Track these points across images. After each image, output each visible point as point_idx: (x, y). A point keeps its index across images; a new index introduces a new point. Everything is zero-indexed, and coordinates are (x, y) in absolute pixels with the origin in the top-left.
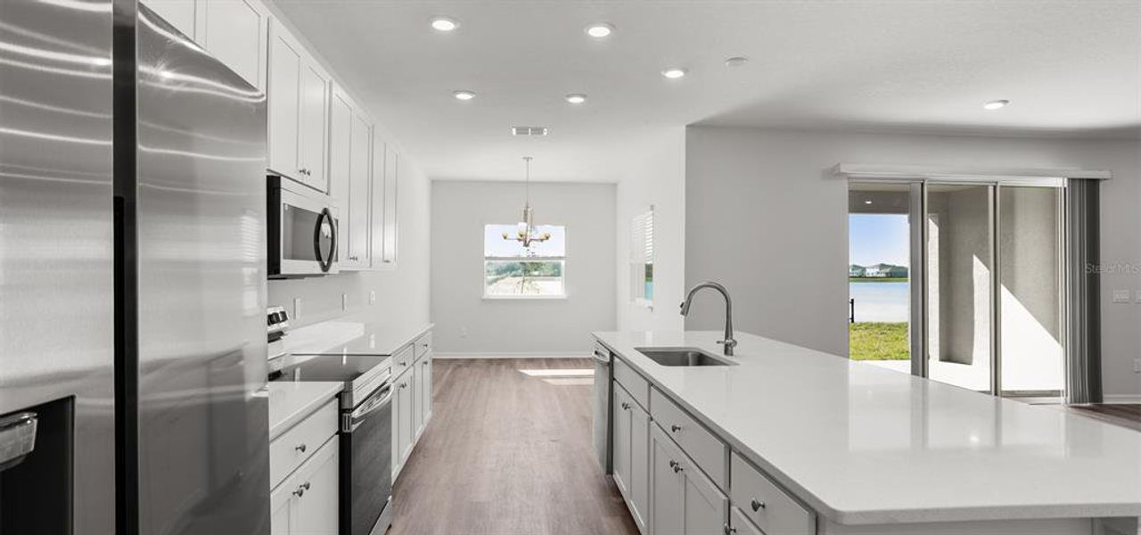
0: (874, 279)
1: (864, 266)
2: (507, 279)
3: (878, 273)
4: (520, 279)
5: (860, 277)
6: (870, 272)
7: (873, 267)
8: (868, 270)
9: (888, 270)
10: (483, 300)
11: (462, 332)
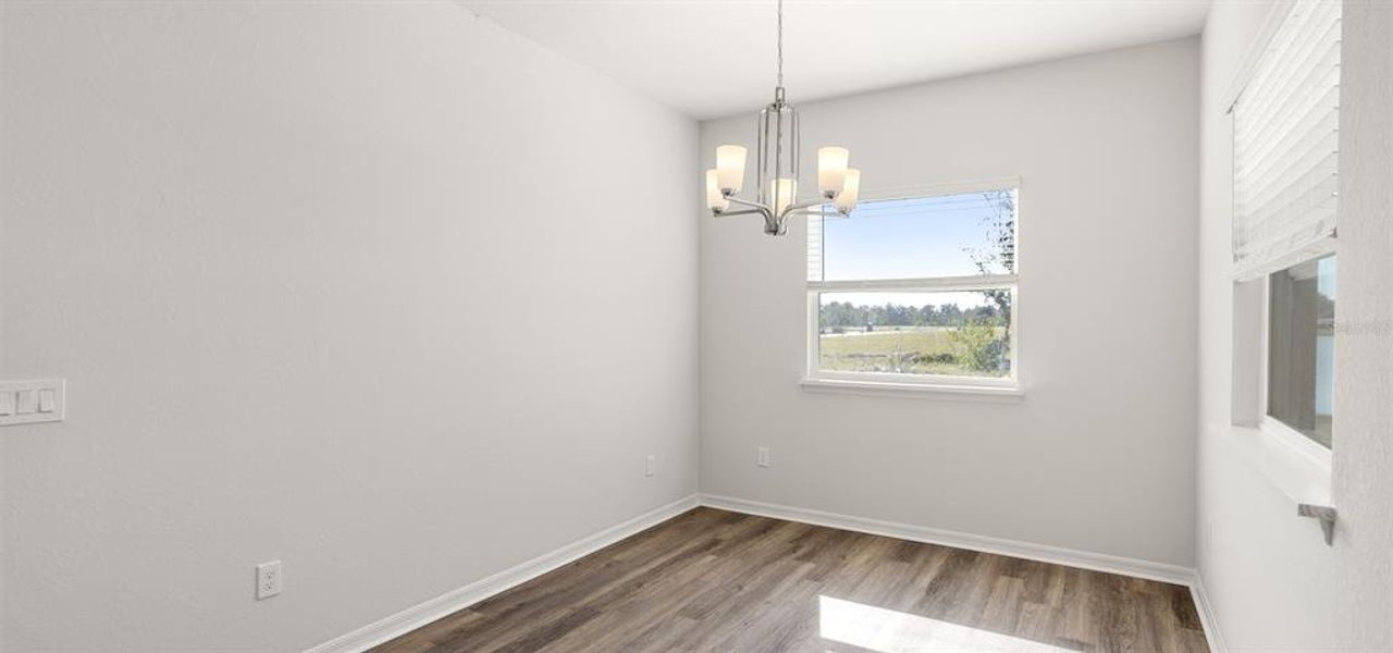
10: (803, 386)
11: (760, 455)
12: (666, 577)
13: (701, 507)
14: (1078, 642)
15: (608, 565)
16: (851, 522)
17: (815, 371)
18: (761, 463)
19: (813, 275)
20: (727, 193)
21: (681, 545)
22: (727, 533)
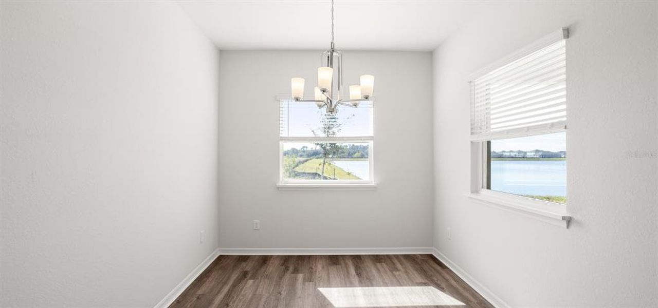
0: (532, 159)
1: (525, 151)
2: (313, 160)
3: (534, 155)
4: (321, 161)
5: (523, 158)
6: (529, 155)
7: (531, 152)
8: (528, 154)
9: (540, 154)
10: (278, 188)
11: (255, 225)
12: (237, 296)
13: (221, 256)
14: (423, 283)
15: (198, 298)
16: (304, 251)
17: (286, 180)
18: (255, 228)
19: (284, 134)
20: (324, 91)
21: (229, 278)
22: (248, 266)
